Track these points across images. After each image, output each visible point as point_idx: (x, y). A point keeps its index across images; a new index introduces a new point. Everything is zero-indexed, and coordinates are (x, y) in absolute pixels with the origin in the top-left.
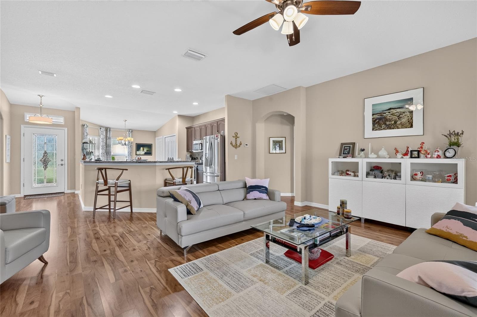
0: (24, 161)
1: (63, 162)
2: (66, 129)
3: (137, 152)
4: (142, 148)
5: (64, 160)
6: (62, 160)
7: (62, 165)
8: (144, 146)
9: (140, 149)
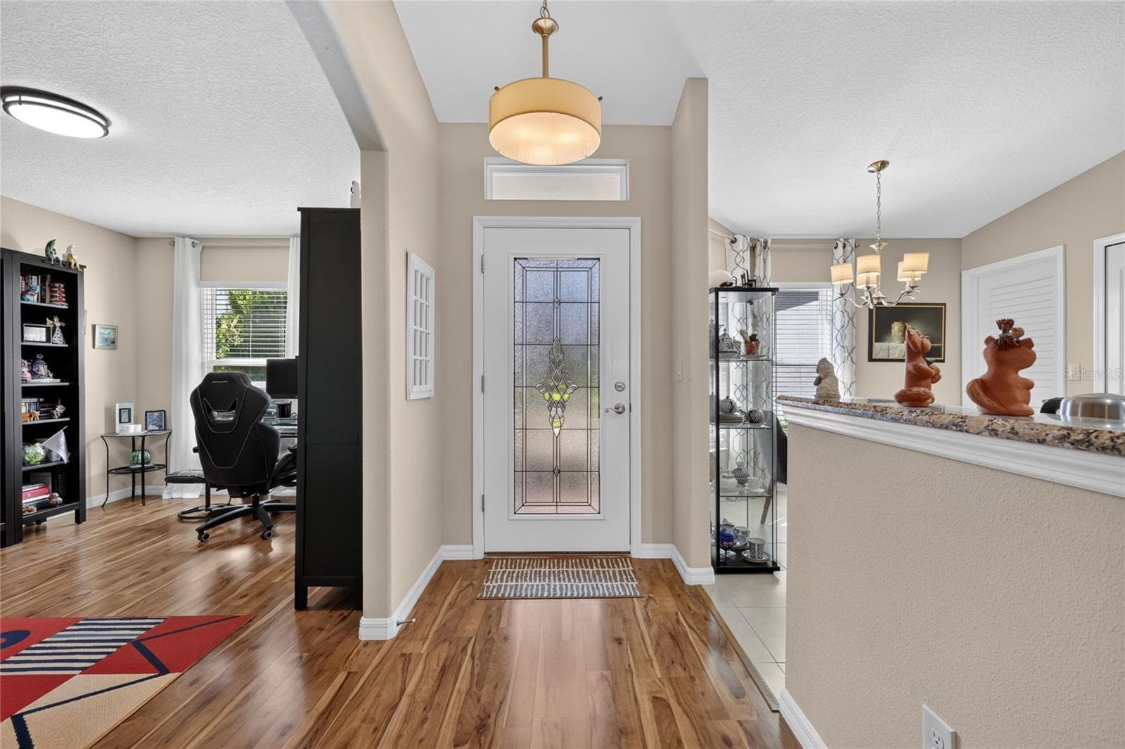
0: (483, 391)
1: (622, 399)
2: (636, 223)
3: (877, 345)
4: (896, 327)
5: (627, 389)
6: (619, 387)
7: (619, 410)
8: (904, 313)
9: (890, 328)
